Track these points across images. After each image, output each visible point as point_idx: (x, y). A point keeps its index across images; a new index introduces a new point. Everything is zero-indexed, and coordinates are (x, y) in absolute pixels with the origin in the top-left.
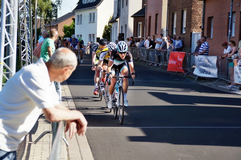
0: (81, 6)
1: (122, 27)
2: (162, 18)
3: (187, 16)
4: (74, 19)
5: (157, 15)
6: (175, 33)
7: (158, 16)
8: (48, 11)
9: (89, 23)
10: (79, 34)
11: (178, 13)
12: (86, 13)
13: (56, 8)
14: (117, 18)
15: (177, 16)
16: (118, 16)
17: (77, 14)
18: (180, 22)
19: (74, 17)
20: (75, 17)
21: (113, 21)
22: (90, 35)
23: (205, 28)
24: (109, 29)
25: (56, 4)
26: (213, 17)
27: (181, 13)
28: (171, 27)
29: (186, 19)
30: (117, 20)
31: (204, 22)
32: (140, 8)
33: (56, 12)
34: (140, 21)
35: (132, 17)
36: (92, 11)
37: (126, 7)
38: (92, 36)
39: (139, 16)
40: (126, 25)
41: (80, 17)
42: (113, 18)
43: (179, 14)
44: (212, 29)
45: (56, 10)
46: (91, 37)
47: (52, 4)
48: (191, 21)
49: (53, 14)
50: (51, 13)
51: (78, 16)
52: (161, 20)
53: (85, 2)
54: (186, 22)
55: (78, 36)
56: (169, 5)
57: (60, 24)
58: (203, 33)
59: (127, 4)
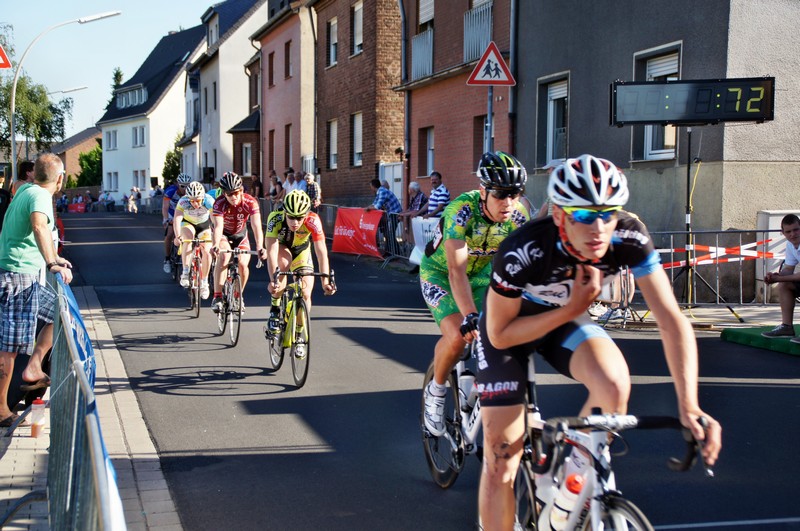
0: (114, 113)
1: (206, 154)
2: (302, 133)
3: (363, 128)
4: (100, 141)
6: (334, 166)
7: (291, 128)
8: (42, 122)
9: (134, 147)
10: (112, 171)
11: (342, 121)
12: (124, 129)
13: (60, 116)
14: (194, 135)
15: (338, 128)
16: (197, 130)
17: (106, 129)
18: (348, 141)
19: (99, 136)
20: (103, 136)
21: (185, 142)
22: (136, 172)
23: (412, 153)
24: (175, 159)
25: (59, 107)
26: (432, 127)
27: (348, 120)
28: (324, 151)
29: (363, 134)
30: (194, 140)
31: (409, 140)
32: (245, 112)
33: (62, 125)
34: (247, 141)
35: (229, 132)
36: (138, 124)
37: (214, 114)
38: (139, 175)
40: (215, 151)
41: (112, 136)
42: (184, 137)
43: (344, 123)
44: (430, 155)
45: (62, 120)
46: (137, 177)
47: (51, 108)
48: (375, 138)
49: (53, 128)
50: (50, 127)
51: (109, 134)
52: (299, 137)
53: (122, 104)
54: (363, 140)
55: (110, 174)
56: (316, 105)
57: (71, 150)
58: (408, 164)
59: (216, 106)
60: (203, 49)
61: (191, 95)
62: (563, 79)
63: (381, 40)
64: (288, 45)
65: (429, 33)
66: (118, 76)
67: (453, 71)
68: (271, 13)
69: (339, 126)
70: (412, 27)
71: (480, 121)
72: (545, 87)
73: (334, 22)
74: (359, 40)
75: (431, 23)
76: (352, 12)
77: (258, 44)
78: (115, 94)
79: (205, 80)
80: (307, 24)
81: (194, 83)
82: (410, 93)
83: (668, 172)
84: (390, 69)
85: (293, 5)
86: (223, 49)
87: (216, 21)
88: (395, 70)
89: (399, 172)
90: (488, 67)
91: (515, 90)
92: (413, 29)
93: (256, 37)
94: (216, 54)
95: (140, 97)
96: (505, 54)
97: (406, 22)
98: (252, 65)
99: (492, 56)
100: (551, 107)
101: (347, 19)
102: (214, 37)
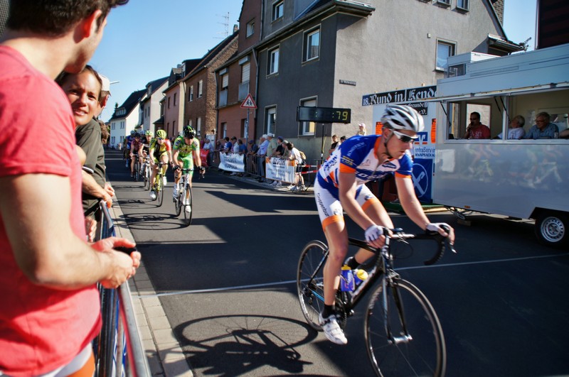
3: (201, 122)
5: (174, 122)
9: (121, 128)
11: (193, 120)
12: (118, 123)
14: (141, 125)
16: (142, 123)
17: (112, 122)
21: (138, 127)
22: (121, 137)
23: (218, 131)
26: (226, 122)
27: (196, 119)
29: (201, 124)
32: (158, 117)
34: (159, 127)
35: (153, 124)
36: (122, 121)
37: (149, 118)
39: (160, 124)
41: (114, 125)
42: (138, 125)
44: (225, 132)
48: (205, 126)
51: (112, 124)
52: (178, 125)
53: (118, 114)
54: (201, 127)
56: (185, 115)
58: (217, 135)
59: (149, 115)
60: (146, 96)
61: (141, 112)
62: (275, 107)
63: (208, 93)
64: (175, 95)
65: (226, 91)
66: (117, 105)
67: (234, 103)
68: (169, 84)
69: (192, 122)
70: (220, 88)
71: (243, 121)
72: (267, 109)
73: (192, 87)
74: (200, 93)
75: (227, 87)
76: (199, 84)
77: (165, 94)
78: (116, 111)
79: (146, 107)
80: (182, 87)
81: (142, 107)
82: (218, 111)
83: (311, 140)
84: (211, 103)
85: (178, 81)
86: (152, 96)
87: (151, 87)
88: (213, 103)
89: (213, 138)
90: (248, 103)
91: (257, 110)
92: (220, 89)
93: (164, 92)
94: (150, 98)
95: (124, 112)
96: (254, 98)
97: (218, 87)
98: (161, 102)
99: (249, 98)
100: (269, 117)
101: (197, 87)
102: (150, 93)
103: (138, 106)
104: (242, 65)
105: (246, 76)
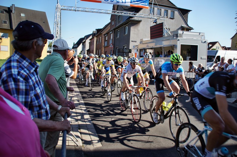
0: (73, 48)
7: (93, 51)
16: (83, 50)
27: (99, 50)
28: (96, 53)
32: (88, 48)
36: (76, 49)
39: (88, 51)
42: (81, 51)
54: (100, 52)
56: (96, 48)
59: (85, 47)
60: (84, 41)
62: (118, 47)
63: (102, 41)
64: (93, 41)
65: (107, 41)
66: (74, 43)
67: (108, 46)
68: (92, 37)
70: (105, 40)
72: (116, 48)
73: (98, 39)
74: (100, 41)
76: (100, 38)
78: (74, 45)
80: (95, 38)
81: (83, 45)
82: (105, 47)
85: (94, 36)
86: (86, 41)
87: (86, 37)
88: (103, 45)
90: (111, 46)
91: (114, 48)
93: (90, 40)
95: (77, 46)
96: (113, 44)
98: (89, 43)
99: (111, 44)
100: (117, 50)
102: (85, 39)
103: (82, 44)
104: (111, 34)
105: (112, 38)
